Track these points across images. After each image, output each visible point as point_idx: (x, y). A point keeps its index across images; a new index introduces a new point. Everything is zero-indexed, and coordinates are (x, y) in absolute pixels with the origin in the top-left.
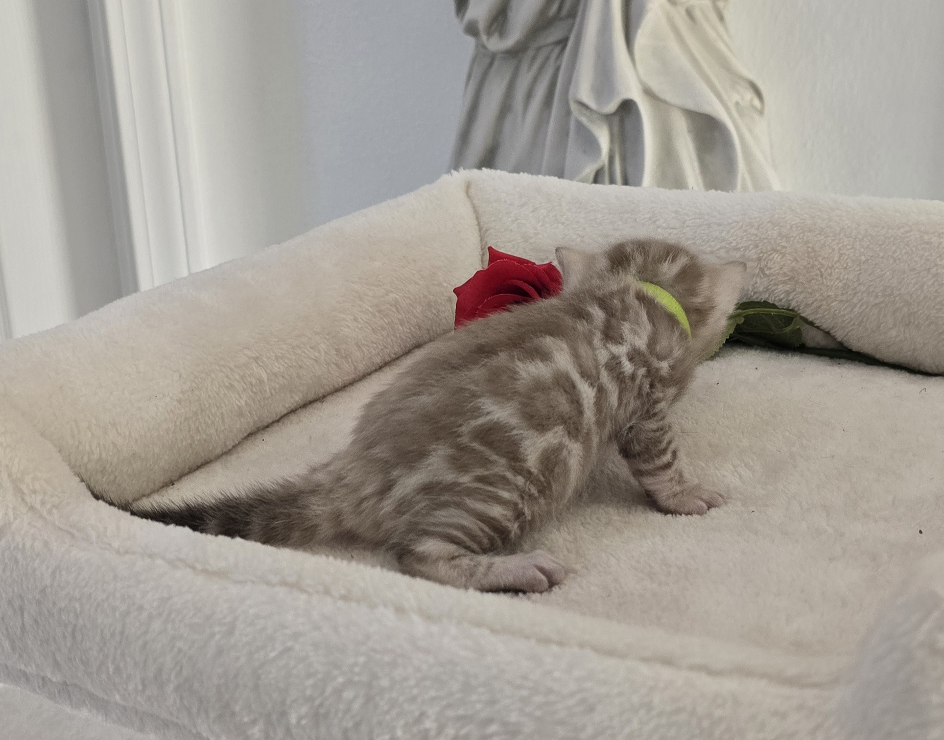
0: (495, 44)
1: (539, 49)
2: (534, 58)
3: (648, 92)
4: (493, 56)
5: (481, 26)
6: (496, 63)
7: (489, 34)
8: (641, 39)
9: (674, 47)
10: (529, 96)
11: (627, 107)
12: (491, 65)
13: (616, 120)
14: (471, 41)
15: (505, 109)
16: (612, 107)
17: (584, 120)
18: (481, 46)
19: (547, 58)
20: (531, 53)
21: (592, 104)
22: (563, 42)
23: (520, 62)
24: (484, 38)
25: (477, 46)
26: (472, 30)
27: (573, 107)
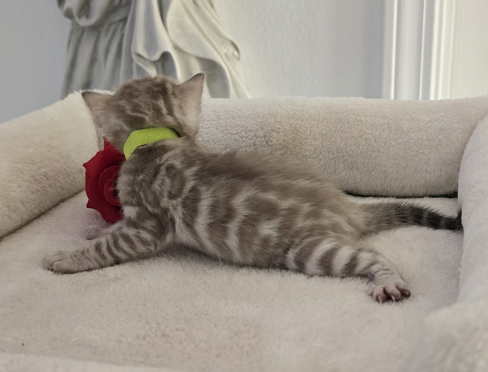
0: (84, 22)
1: (110, 25)
2: (108, 30)
3: (177, 48)
4: (83, 30)
5: (75, 12)
6: (86, 34)
7: (80, 16)
8: (170, 17)
9: (188, 21)
10: (107, 51)
11: (166, 56)
12: (82, 35)
13: (160, 65)
14: (68, 22)
15: (93, 60)
16: (157, 57)
17: (141, 65)
18: (75, 25)
19: (116, 30)
20: (106, 27)
21: (145, 55)
22: (124, 20)
23: (100, 33)
24: (77, 19)
25: (73, 25)
26: (69, 14)
27: (134, 57)
